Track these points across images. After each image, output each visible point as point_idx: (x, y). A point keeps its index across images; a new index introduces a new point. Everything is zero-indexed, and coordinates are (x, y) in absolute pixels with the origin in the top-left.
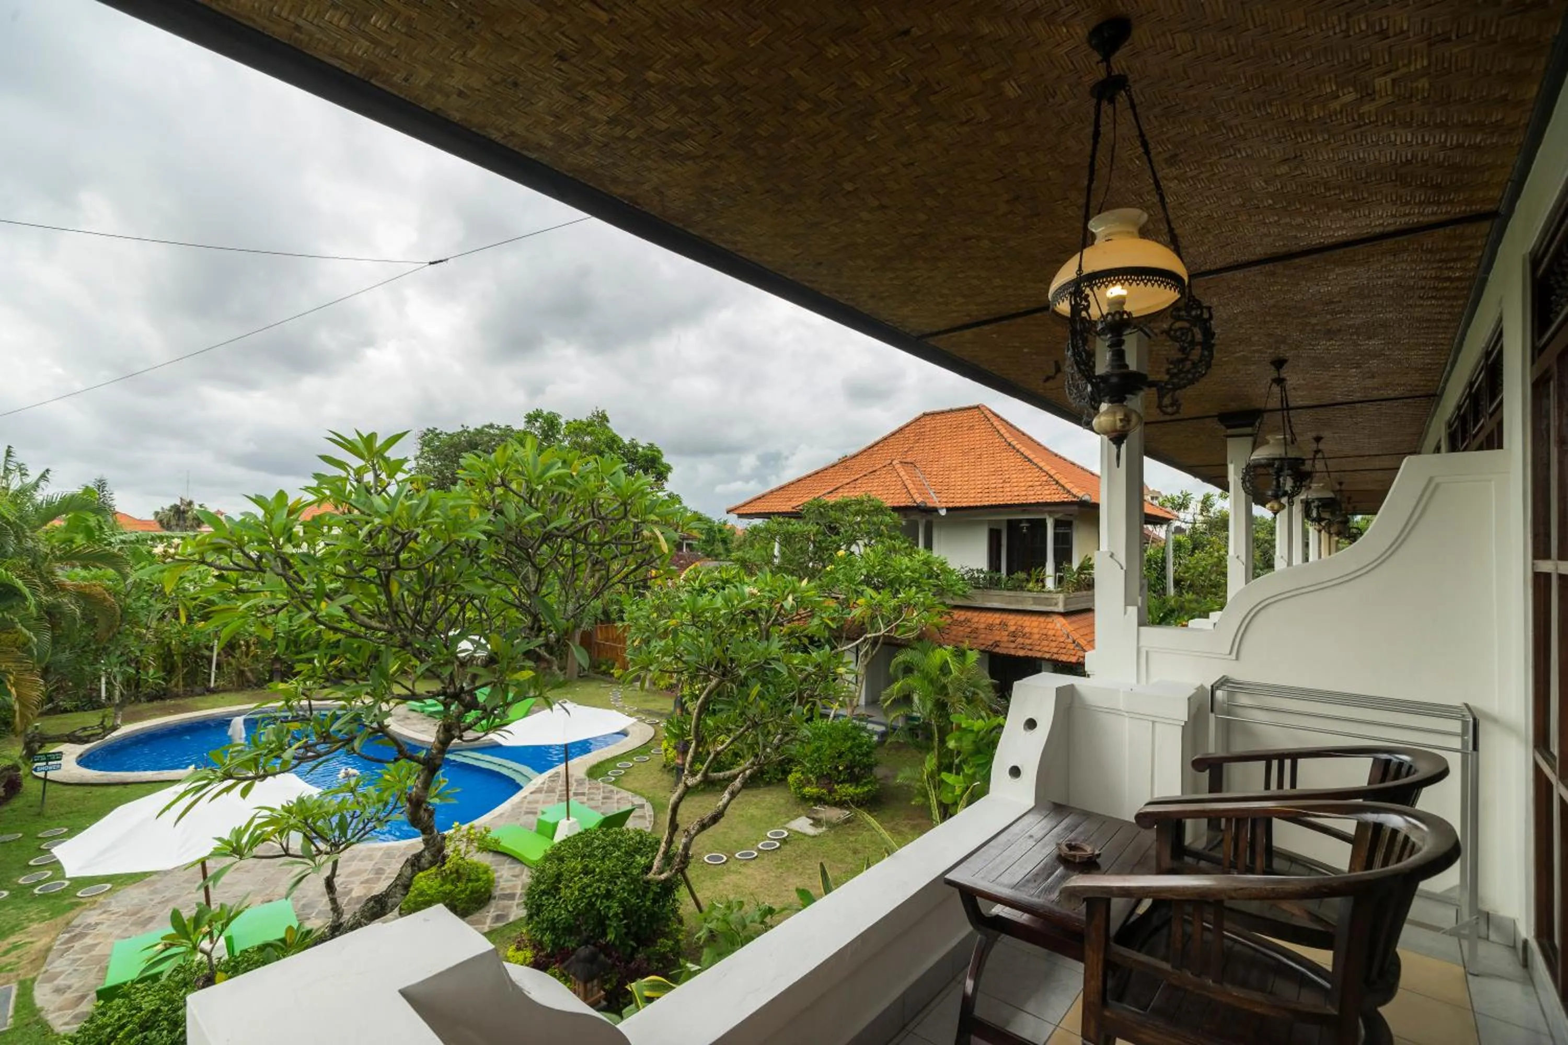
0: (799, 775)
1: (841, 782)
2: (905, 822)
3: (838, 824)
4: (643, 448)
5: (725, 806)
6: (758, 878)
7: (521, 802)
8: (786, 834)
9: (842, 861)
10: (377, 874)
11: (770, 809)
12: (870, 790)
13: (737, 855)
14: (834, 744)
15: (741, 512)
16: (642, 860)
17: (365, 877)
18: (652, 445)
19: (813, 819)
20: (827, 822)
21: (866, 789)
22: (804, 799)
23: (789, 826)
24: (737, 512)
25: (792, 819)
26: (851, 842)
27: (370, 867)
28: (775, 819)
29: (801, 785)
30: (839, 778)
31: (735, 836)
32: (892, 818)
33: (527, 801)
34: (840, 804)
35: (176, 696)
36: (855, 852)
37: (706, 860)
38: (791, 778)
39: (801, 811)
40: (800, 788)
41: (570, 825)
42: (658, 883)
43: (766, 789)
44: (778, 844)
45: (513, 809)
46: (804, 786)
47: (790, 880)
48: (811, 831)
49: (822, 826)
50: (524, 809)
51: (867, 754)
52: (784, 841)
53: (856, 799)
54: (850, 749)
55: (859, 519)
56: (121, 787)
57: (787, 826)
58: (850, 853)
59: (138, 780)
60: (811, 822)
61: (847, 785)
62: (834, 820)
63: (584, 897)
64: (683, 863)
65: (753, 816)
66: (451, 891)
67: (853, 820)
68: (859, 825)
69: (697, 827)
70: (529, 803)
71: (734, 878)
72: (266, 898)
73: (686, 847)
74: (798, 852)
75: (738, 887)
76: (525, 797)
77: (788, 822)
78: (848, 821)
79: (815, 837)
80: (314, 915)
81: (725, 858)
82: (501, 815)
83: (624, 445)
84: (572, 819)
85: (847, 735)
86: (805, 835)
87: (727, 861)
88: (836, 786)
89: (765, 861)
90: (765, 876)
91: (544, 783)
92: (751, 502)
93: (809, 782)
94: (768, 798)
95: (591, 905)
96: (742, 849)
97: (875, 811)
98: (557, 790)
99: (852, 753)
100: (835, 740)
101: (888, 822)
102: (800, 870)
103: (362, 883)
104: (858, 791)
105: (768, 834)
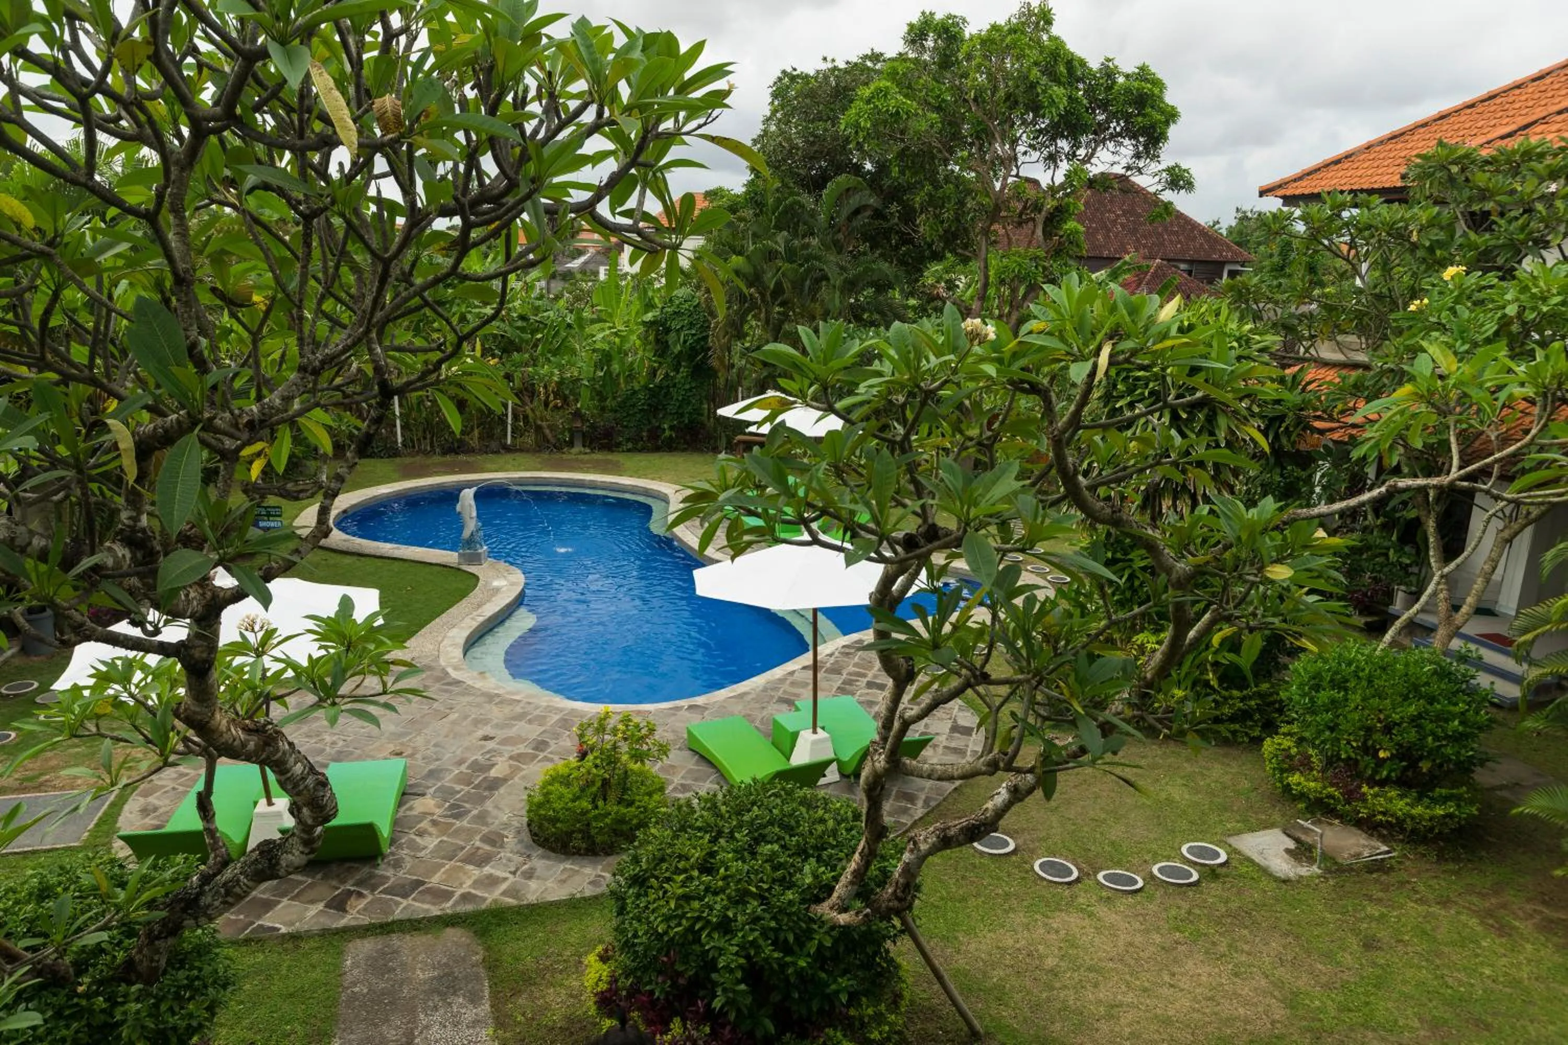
0: (1287, 743)
1: (1382, 783)
2: (1529, 907)
3: (1350, 869)
4: (1127, 76)
5: (1000, 813)
6: (1123, 938)
7: (782, 680)
8: (1223, 858)
9: (1328, 956)
10: (536, 748)
11: (1212, 794)
12: (1450, 816)
13: (1100, 876)
14: (1375, 702)
15: (1289, 192)
16: (807, 874)
17: (521, 749)
18: (1143, 68)
19: (1297, 840)
20: (1325, 857)
21: (1439, 811)
22: (1288, 794)
23: (1235, 841)
24: (1281, 192)
25: (1252, 830)
26: (1371, 918)
27: (533, 736)
28: (1213, 818)
29: (1288, 764)
30: (1375, 772)
31: (1116, 832)
32: (1497, 889)
33: (791, 679)
34: (1369, 826)
35: (471, 451)
36: (1370, 944)
37: (1037, 868)
38: (1269, 745)
39: (1277, 817)
40: (1282, 771)
41: (814, 743)
42: (833, 928)
43: (1221, 751)
44: (1195, 877)
45: (765, 690)
46: (1292, 770)
47: (1190, 964)
48: (1282, 866)
49: (1311, 860)
50: (780, 693)
51: (1458, 738)
52: (1212, 873)
53: (1409, 825)
54: (1415, 720)
55: (1553, 187)
56: (355, 558)
57: (1233, 841)
58: (1354, 943)
59: (373, 552)
60: (1291, 845)
61: (1393, 793)
62: (1344, 858)
63: (683, 916)
64: (900, 900)
65: (1170, 801)
66: (584, 813)
67: (1392, 868)
68: (1402, 884)
69: (933, 839)
70: (793, 684)
71: (1074, 920)
72: (398, 749)
73: (910, 872)
74: (1234, 905)
75: (1073, 946)
76: (792, 673)
77: (1239, 832)
78: (1377, 867)
79: (1286, 881)
80: (432, 790)
81: (1076, 874)
82: (741, 696)
83: (1091, 74)
84: (821, 734)
85: (1416, 688)
86: (1265, 871)
87: (1078, 880)
88: (1365, 789)
89: (1152, 907)
90: (1138, 939)
91: (831, 655)
92: (1317, 170)
93: (1305, 765)
94: (1217, 770)
95: (693, 936)
96: (1119, 864)
97: (1457, 860)
98: (845, 672)
99: (1420, 727)
100: (1381, 696)
101: (1483, 896)
102: (1223, 949)
103: (511, 758)
104: (1418, 810)
105: (1184, 850)
